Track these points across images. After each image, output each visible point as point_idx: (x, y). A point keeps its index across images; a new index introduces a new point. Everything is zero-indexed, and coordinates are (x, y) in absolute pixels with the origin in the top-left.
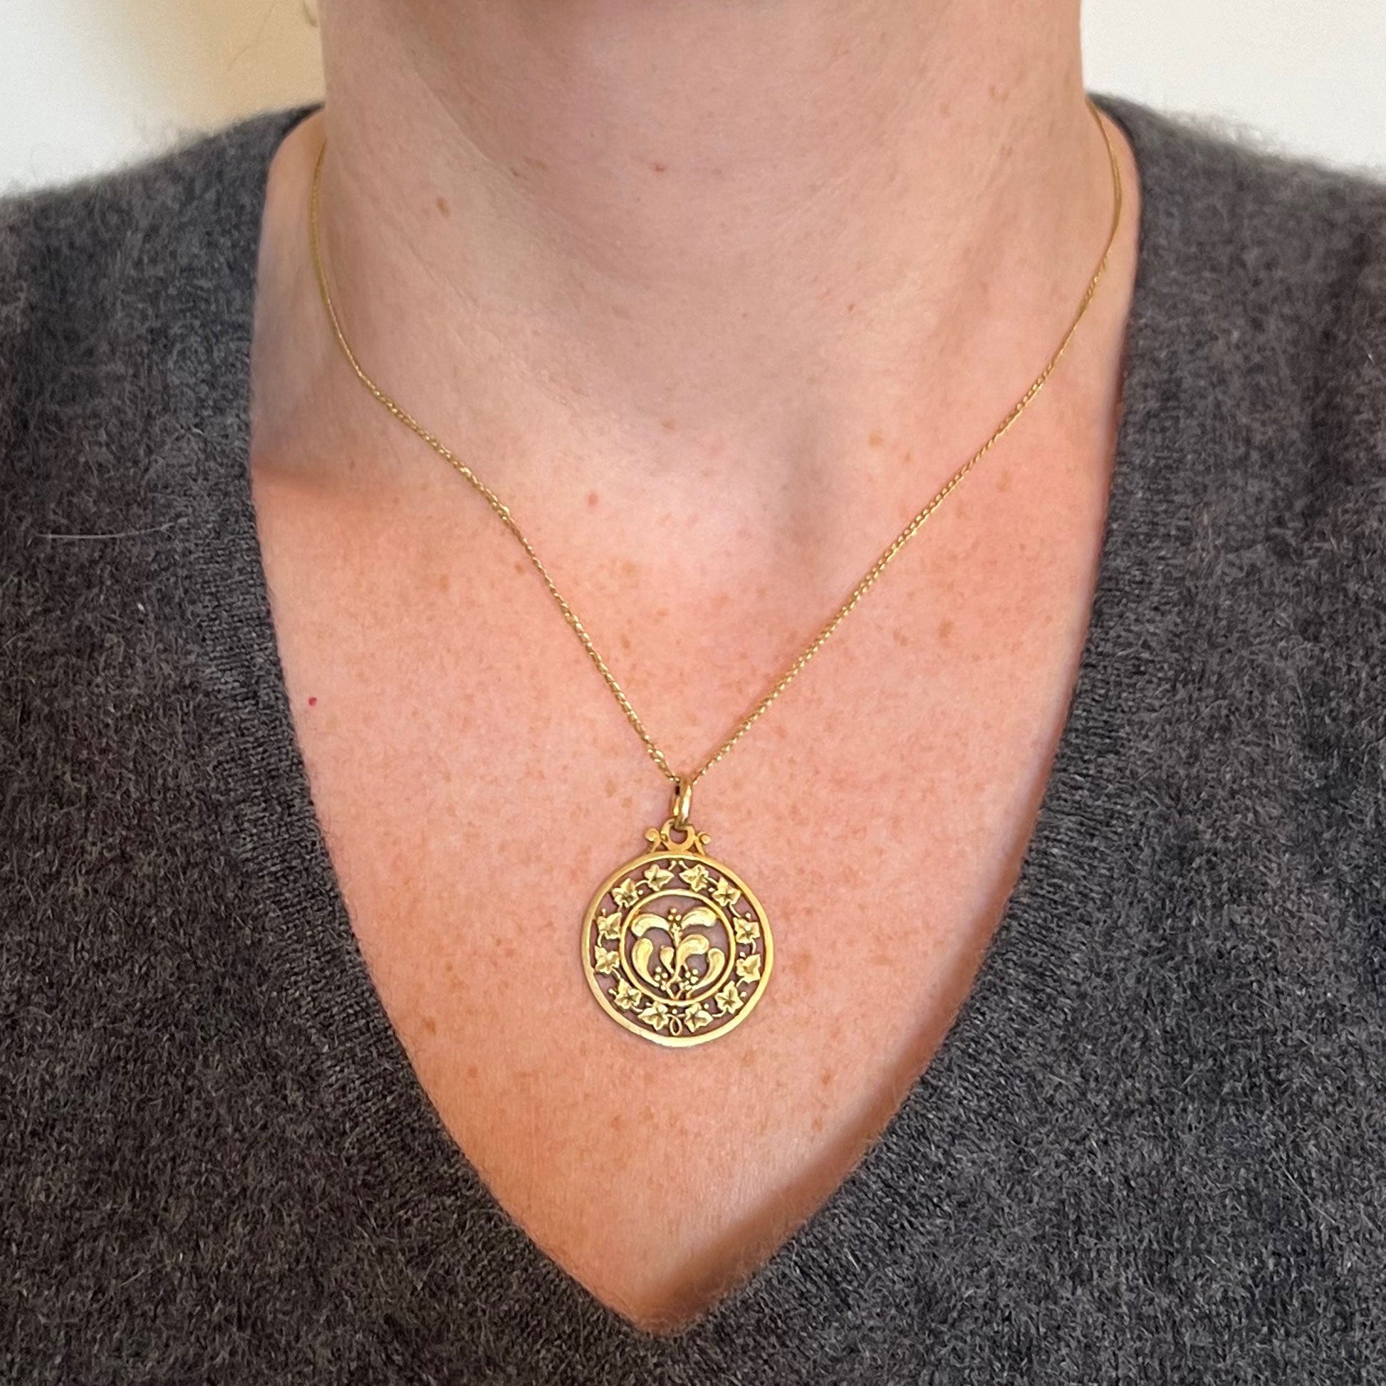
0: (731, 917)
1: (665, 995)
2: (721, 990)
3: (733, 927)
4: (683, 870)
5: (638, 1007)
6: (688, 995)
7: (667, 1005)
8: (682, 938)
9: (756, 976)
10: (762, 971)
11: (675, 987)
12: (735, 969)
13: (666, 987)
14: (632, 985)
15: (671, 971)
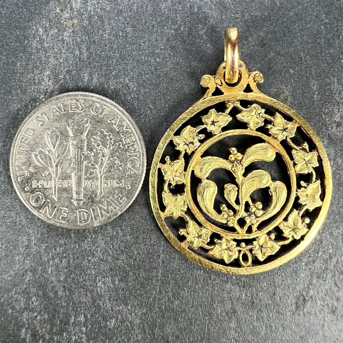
0: (289, 149)
1: (233, 230)
2: (286, 219)
3: (292, 159)
4: (239, 111)
5: (208, 244)
6: (254, 228)
7: (235, 240)
8: (245, 175)
9: (318, 203)
10: (322, 197)
11: (242, 222)
12: (297, 198)
13: (233, 223)
14: (200, 225)
15: (236, 207)
